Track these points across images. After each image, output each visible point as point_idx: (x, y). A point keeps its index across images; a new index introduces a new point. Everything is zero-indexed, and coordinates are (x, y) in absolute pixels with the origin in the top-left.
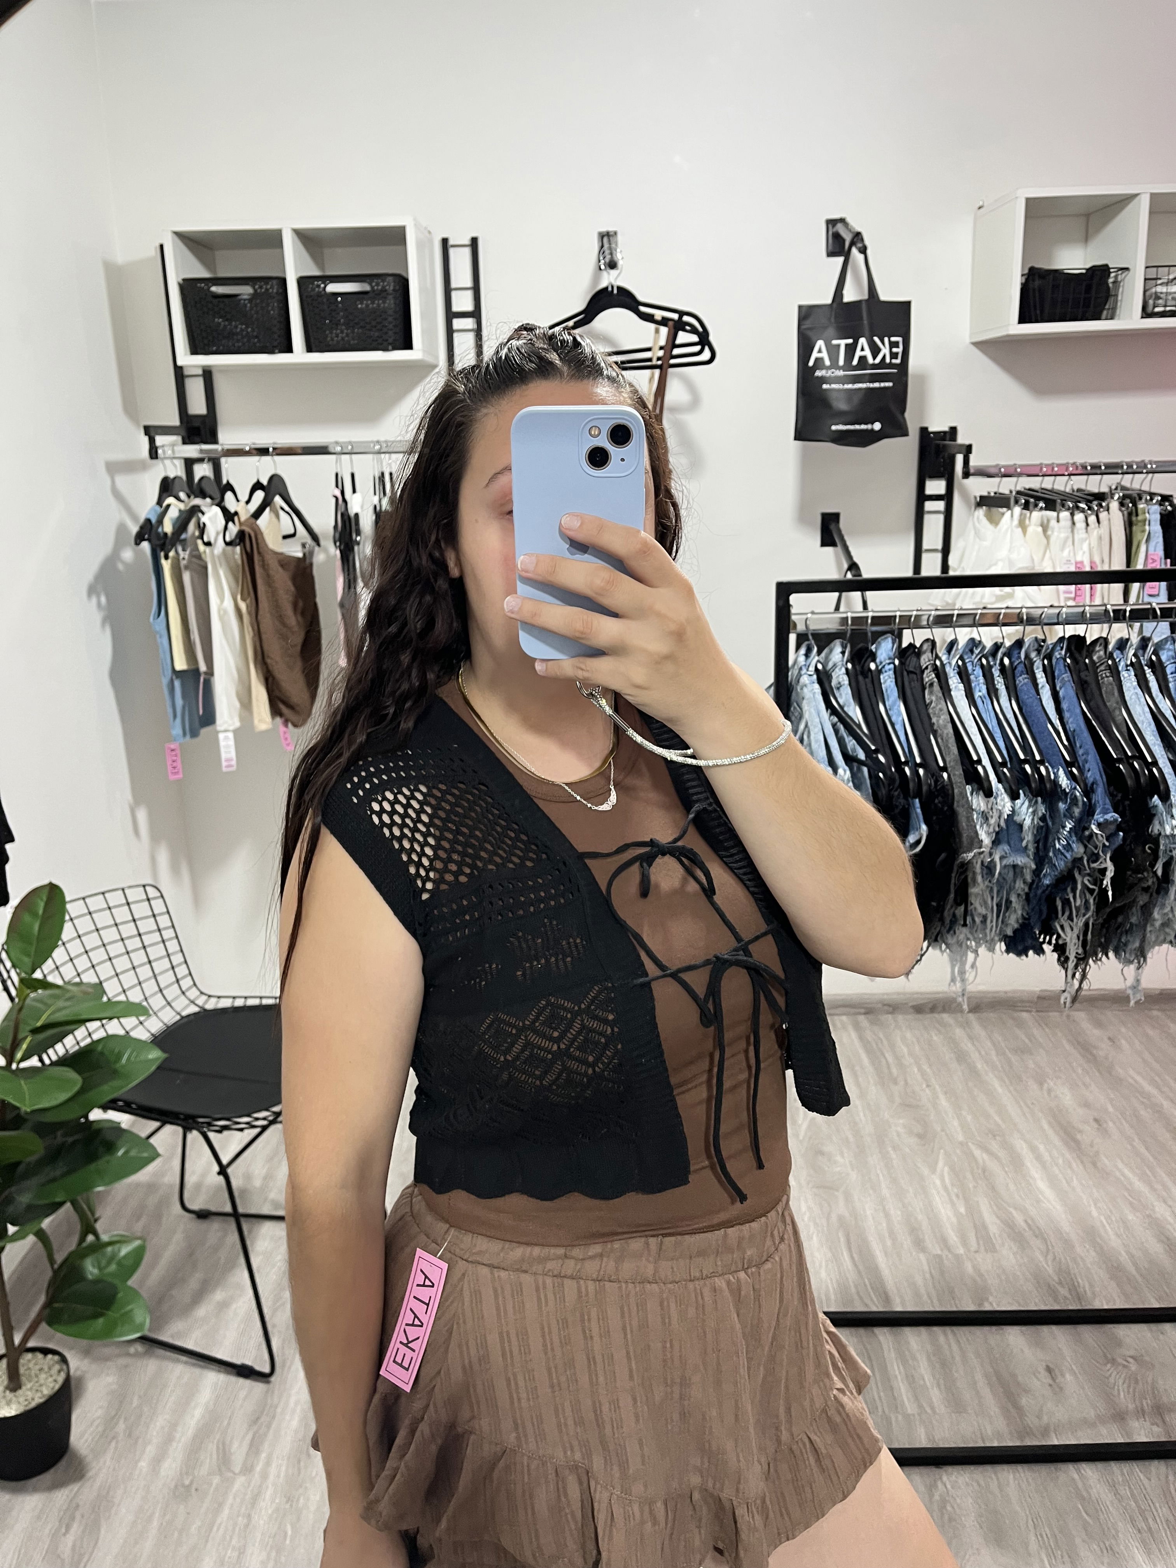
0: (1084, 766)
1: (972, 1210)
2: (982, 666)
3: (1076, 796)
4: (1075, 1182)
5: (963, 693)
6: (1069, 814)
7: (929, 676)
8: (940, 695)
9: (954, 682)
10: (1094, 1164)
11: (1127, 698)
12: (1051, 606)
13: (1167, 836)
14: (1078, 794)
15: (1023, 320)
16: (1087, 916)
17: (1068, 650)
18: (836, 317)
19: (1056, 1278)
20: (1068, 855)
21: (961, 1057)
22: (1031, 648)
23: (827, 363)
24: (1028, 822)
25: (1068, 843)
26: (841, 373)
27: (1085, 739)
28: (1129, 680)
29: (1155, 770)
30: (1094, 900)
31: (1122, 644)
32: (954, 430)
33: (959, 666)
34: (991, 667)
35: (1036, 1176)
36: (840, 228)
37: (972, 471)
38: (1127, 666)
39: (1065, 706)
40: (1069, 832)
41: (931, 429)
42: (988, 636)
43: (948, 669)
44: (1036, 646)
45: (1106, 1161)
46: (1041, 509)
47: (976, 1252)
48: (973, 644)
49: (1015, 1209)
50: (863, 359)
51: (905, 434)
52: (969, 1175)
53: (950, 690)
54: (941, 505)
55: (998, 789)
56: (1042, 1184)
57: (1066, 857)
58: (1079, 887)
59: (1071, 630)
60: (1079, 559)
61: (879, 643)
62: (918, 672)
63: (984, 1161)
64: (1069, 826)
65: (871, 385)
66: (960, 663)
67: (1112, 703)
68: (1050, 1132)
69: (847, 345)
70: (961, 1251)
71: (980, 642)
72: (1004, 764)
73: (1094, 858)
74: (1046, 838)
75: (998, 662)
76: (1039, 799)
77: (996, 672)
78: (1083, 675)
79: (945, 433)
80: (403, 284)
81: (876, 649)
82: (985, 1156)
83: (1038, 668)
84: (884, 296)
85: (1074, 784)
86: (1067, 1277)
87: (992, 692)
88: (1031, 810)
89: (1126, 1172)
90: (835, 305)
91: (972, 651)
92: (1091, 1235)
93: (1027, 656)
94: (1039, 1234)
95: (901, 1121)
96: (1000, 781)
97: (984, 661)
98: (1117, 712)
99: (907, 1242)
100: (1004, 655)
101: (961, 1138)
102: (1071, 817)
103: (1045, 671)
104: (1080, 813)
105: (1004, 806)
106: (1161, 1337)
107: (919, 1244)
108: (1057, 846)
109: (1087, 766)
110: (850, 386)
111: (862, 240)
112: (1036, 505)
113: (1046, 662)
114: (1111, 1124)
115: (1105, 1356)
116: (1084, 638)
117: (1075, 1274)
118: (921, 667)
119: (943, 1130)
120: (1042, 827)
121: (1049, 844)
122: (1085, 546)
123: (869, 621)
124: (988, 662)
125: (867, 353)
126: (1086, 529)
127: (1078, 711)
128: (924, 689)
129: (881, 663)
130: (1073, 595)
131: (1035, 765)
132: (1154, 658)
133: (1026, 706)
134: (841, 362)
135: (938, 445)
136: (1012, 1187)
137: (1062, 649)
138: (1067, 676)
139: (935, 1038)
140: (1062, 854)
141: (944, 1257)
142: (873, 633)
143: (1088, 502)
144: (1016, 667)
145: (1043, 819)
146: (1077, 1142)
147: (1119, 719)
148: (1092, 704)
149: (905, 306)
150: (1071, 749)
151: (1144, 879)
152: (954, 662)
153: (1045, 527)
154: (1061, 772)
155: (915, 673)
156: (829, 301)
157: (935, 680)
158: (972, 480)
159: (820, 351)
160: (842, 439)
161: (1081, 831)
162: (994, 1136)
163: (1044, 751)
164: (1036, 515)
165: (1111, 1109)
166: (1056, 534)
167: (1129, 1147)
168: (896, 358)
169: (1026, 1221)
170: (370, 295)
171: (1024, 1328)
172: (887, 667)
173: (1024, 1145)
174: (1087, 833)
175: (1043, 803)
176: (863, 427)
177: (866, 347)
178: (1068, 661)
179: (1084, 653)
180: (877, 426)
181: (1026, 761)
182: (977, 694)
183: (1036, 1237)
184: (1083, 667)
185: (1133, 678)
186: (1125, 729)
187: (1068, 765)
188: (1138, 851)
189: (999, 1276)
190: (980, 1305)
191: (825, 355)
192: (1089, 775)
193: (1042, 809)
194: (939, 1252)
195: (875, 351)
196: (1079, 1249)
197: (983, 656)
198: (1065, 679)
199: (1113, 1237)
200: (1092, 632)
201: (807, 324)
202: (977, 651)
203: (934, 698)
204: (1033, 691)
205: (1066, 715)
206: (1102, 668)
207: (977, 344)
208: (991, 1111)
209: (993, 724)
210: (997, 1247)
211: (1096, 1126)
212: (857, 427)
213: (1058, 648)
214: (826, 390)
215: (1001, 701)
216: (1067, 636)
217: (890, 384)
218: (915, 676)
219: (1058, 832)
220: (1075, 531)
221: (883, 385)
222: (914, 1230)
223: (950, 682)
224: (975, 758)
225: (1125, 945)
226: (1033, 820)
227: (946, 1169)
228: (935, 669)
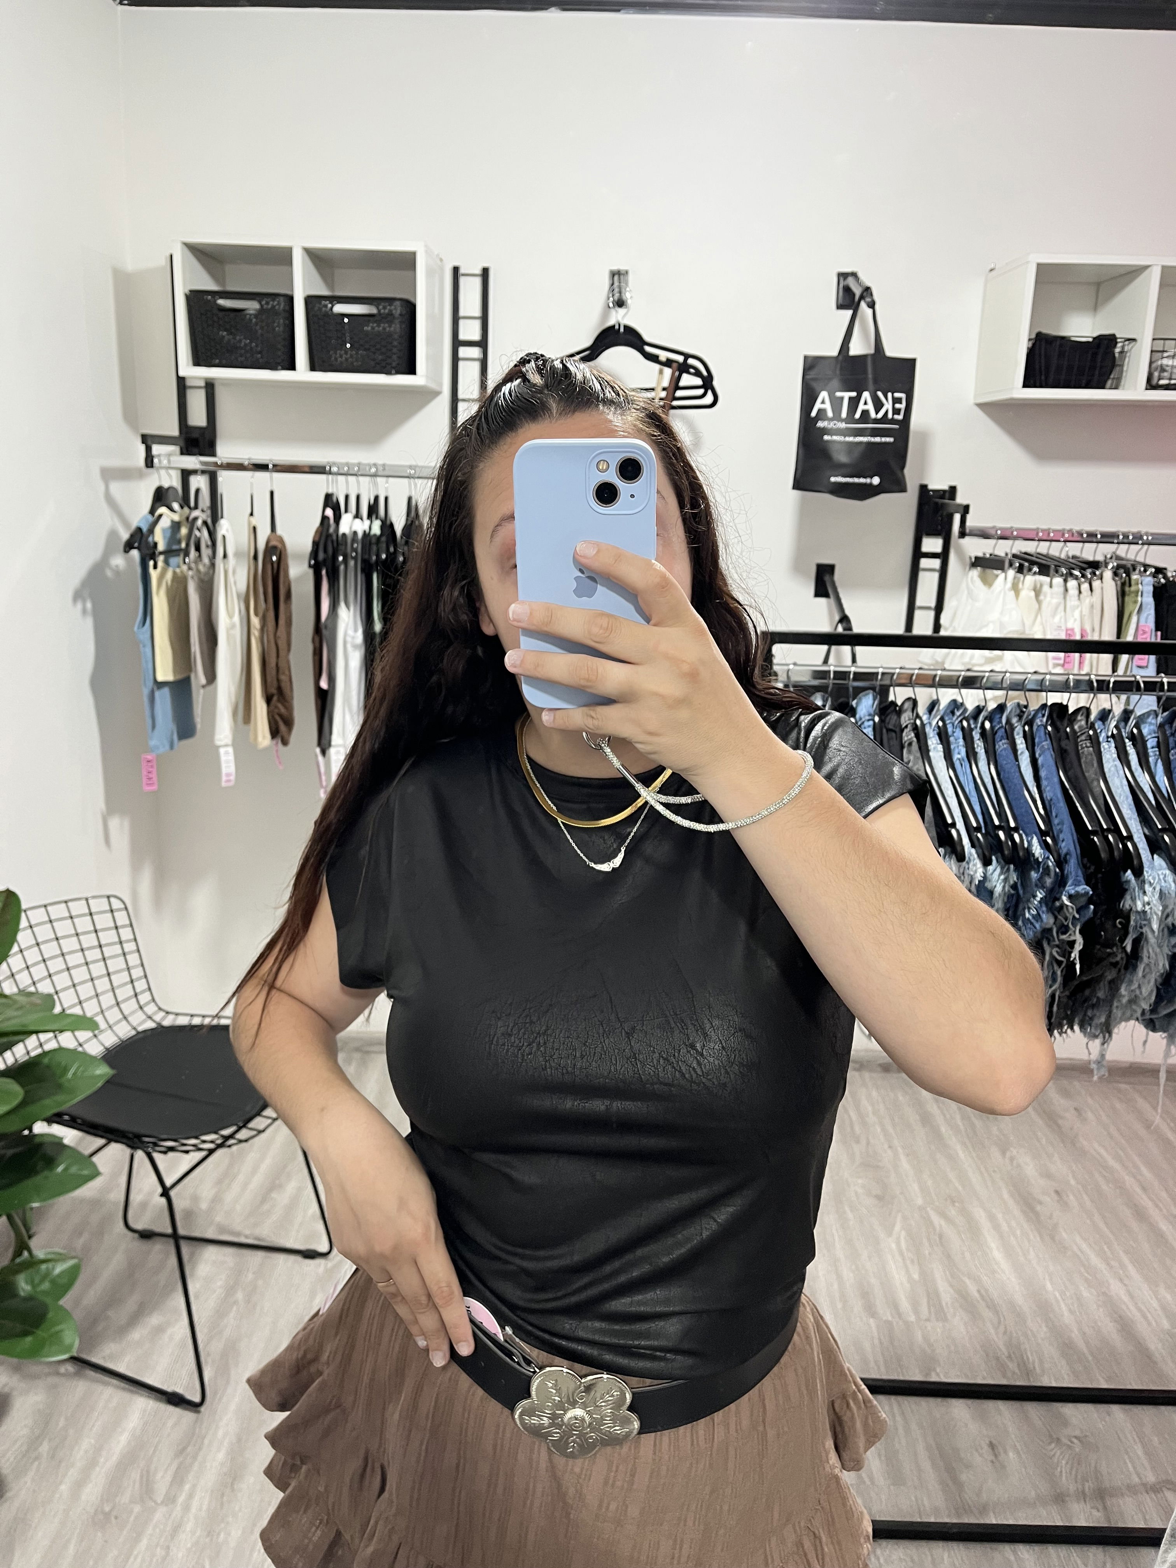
0: (1058, 836)
1: (926, 1278)
2: (963, 728)
3: (1048, 866)
4: (1032, 1255)
5: (942, 754)
6: (1040, 884)
7: (908, 736)
8: (919, 755)
9: (933, 742)
10: (1053, 1238)
11: (1106, 770)
12: (1035, 672)
13: (1137, 912)
14: (1050, 864)
15: (1025, 385)
16: (1054, 988)
17: (1050, 717)
18: (841, 369)
19: (1006, 1354)
20: (1038, 926)
21: (926, 1119)
22: (1013, 714)
23: (830, 414)
24: (998, 889)
25: (1038, 914)
26: (843, 425)
27: (1061, 810)
28: (1109, 752)
29: (1129, 844)
30: (1062, 971)
31: (1104, 715)
32: (953, 490)
33: (939, 727)
34: (971, 730)
35: (993, 1246)
36: (851, 282)
37: (967, 531)
38: (1108, 737)
39: (1043, 773)
40: (1040, 902)
41: (930, 487)
42: (971, 698)
43: (927, 729)
44: (1018, 711)
45: (1064, 1234)
46: (1035, 573)
47: (928, 1320)
48: (955, 705)
49: (969, 1278)
50: (865, 413)
51: (902, 489)
52: (925, 1241)
53: (928, 751)
54: (936, 563)
55: (971, 854)
56: (997, 1254)
57: (1035, 928)
58: (1047, 958)
59: (1054, 698)
60: (1070, 626)
61: (860, 699)
62: (898, 730)
63: (941, 1226)
64: (1040, 895)
65: (873, 439)
66: (940, 724)
67: (1091, 773)
68: (1011, 1202)
69: (850, 398)
70: (912, 1318)
71: (962, 704)
72: (978, 829)
73: (1063, 929)
74: (1016, 906)
75: (979, 725)
76: (1012, 866)
77: (976, 735)
78: (1064, 743)
79: (944, 491)
80: (410, 309)
81: (857, 704)
82: (943, 1223)
83: (1018, 734)
84: (891, 351)
85: (1047, 854)
86: (1016, 1351)
87: (971, 754)
88: (1002, 877)
89: (1084, 1246)
90: (840, 358)
91: (953, 713)
92: (1044, 1308)
93: (1008, 721)
94: (992, 1306)
95: (860, 1181)
96: (973, 846)
97: (965, 724)
98: (1095, 783)
99: (857, 1306)
100: (986, 718)
101: (920, 1201)
102: (1043, 887)
103: (1025, 737)
104: (1052, 883)
105: (976, 872)
106: (1107, 1418)
107: (870, 1310)
108: (1027, 915)
109: (1061, 836)
110: (851, 439)
111: (871, 295)
112: (1030, 570)
113: (1027, 728)
114: (1071, 1197)
115: (1051, 1436)
116: (1067, 706)
117: (1025, 1349)
118: (901, 726)
119: (902, 1193)
120: (1012, 895)
121: (1019, 913)
122: (1077, 614)
123: (851, 676)
124: (969, 725)
125: (870, 407)
126: (1079, 596)
127: (1056, 780)
128: (902, 747)
129: (861, 719)
130: (1062, 662)
131: (1009, 831)
132: (1135, 731)
133: (1004, 771)
134: (844, 414)
135: (936, 503)
136: (967, 1255)
137: (1043, 716)
138: (1046, 744)
139: (901, 1098)
140: (1032, 923)
141: (895, 1324)
142: (854, 688)
143: (1082, 569)
144: (996, 732)
145: (1014, 887)
146: (1037, 1214)
147: (1096, 791)
148: (1069, 774)
149: (911, 363)
150: (1047, 819)
151: (1113, 954)
152: (934, 723)
153: (1037, 591)
154: (1035, 841)
155: (895, 732)
156: (835, 353)
157: (915, 739)
158: (967, 539)
159: (823, 402)
160: (841, 491)
161: (1051, 901)
162: (953, 1202)
163: (1019, 818)
164: (1030, 580)
165: (1073, 1182)
166: (1048, 599)
167: (1088, 1221)
168: (899, 414)
169: (979, 1291)
170: (376, 318)
171: (969, 1402)
172: (866, 724)
173: (983, 1214)
174: (1057, 904)
175: (1015, 870)
176: (862, 480)
177: (870, 401)
178: (1049, 728)
179: (1066, 722)
180: (876, 481)
181: (1000, 827)
182: (956, 757)
183: (988, 1307)
184: (1063, 736)
185: (1114, 750)
186: (1102, 802)
187: (1043, 834)
188: (1108, 925)
189: (948, 1346)
190: (927, 1375)
191: (828, 406)
192: (1063, 844)
193: (1014, 877)
194: (890, 1318)
195: (878, 405)
196: (1029, 1323)
197: (965, 718)
198: (1044, 745)
199: (1066, 1313)
200: (1074, 701)
201: (812, 375)
202: (958, 713)
203: (912, 758)
204: (1012, 757)
205: (1044, 783)
206: (1083, 737)
207: (980, 405)
208: (952, 1176)
209: (970, 788)
210: (949, 1317)
211: (1056, 1198)
212: (856, 480)
213: (1040, 715)
214: (827, 441)
215: (980, 765)
216: (1049, 704)
217: (891, 440)
218: (894, 734)
219: (1028, 901)
220: (1068, 598)
221: (884, 439)
222: (866, 1295)
223: (929, 742)
224: (949, 821)
225: (1091, 1019)
226: (1004, 887)
227: (903, 1233)
228: (915, 728)
